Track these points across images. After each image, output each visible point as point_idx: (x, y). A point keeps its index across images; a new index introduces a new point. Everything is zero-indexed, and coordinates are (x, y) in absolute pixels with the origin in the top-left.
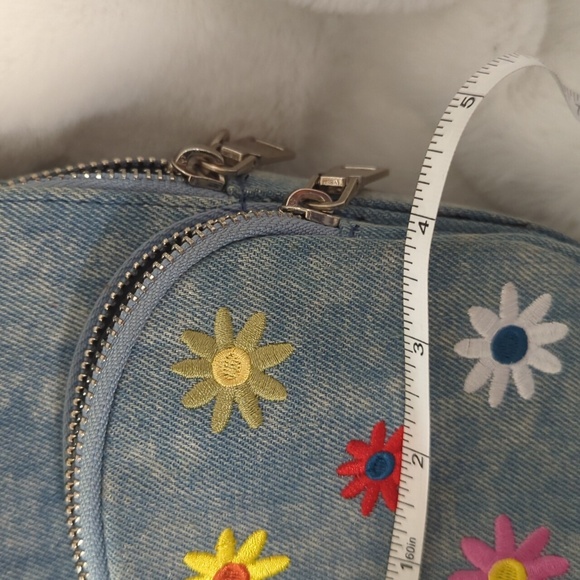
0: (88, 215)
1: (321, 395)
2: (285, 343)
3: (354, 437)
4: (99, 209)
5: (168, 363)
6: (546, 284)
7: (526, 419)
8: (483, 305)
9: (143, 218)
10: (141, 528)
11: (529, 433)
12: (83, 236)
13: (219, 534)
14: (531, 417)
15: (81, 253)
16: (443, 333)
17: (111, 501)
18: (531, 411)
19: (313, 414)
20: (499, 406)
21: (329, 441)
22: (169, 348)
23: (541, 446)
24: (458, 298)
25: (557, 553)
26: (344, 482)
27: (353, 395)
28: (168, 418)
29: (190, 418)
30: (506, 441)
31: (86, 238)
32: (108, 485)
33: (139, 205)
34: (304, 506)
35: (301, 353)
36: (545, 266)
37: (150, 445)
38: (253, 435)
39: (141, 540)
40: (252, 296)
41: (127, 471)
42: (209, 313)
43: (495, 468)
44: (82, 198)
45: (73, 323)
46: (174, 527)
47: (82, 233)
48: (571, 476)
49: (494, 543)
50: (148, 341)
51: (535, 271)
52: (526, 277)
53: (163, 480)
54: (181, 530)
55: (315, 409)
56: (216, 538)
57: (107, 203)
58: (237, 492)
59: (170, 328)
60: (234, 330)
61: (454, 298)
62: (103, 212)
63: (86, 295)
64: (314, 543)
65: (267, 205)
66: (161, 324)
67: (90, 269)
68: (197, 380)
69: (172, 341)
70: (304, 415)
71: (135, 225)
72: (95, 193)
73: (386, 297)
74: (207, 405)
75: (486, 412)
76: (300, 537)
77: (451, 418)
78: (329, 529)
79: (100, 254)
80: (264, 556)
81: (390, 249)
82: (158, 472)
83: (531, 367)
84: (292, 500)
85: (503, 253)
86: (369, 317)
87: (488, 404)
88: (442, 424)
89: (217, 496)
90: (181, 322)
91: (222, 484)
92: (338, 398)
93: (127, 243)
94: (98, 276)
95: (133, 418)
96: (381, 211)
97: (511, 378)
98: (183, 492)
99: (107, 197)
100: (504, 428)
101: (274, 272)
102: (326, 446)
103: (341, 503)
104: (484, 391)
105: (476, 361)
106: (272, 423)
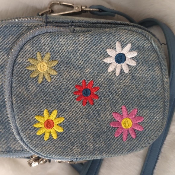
0: (4, 30)
1: (66, 73)
2: (56, 60)
3: (77, 84)
4: (7, 29)
5: (25, 67)
6: (129, 41)
7: (127, 79)
8: (111, 48)
9: (19, 30)
10: (23, 109)
11: (129, 83)
12: (3, 36)
13: (44, 111)
14: (129, 78)
15: (3, 41)
16: (100, 56)
17: (15, 103)
18: (129, 77)
19: (64, 78)
20: (119, 75)
21: (70, 85)
22: (25, 63)
23: (133, 86)
24: (103, 47)
25: (140, 116)
26: (77, 96)
27: (75, 73)
28: (27, 80)
29: (32, 80)
30: (122, 85)
31: (4, 37)
32: (13, 99)
33: (18, 27)
34: (66, 103)
35: (60, 63)
36: (129, 36)
37: (23, 88)
38: (49, 84)
39: (23, 113)
40: (46, 49)
41: (18, 95)
42: (35, 54)
43: (120, 93)
44: (2, 26)
45: (3, 60)
46: (32, 109)
47: (3, 35)
48: (142, 94)
49: (122, 113)
50: (19, 61)
51: (126, 38)
52: (123, 39)
53: (28, 97)
54: (34, 109)
55: (65, 77)
56: (43, 112)
57: (9, 27)
58: (47, 98)
59: (25, 58)
60: (42, 58)
61: (102, 47)
62: (8, 29)
63: (6, 52)
64: (71, 114)
65: (53, 24)
66: (22, 57)
67: (6, 45)
68: (33, 71)
69: (26, 61)
70: (62, 78)
71: (17, 32)
72: (5, 24)
73: (82, 48)
74: (36, 76)
75: (115, 77)
76: (67, 112)
77: (105, 79)
78: (74, 110)
79: (8, 41)
80: (57, 117)
81: (82, 35)
82: (26, 94)
83: (127, 64)
84: (62, 101)
85: (115, 33)
86: (78, 53)
87: (116, 75)
88: (103, 81)
89: (42, 100)
90: (27, 56)
91: (42, 96)
92: (71, 74)
93: (15, 37)
94: (9, 47)
95: (18, 81)
96: (86, 24)
97: (122, 68)
98: (33, 99)
99: (9, 25)
100: (122, 82)
101: (50, 42)
102: (69, 86)
103: (77, 102)
104: (114, 71)
105: (111, 63)
106: (54, 80)
